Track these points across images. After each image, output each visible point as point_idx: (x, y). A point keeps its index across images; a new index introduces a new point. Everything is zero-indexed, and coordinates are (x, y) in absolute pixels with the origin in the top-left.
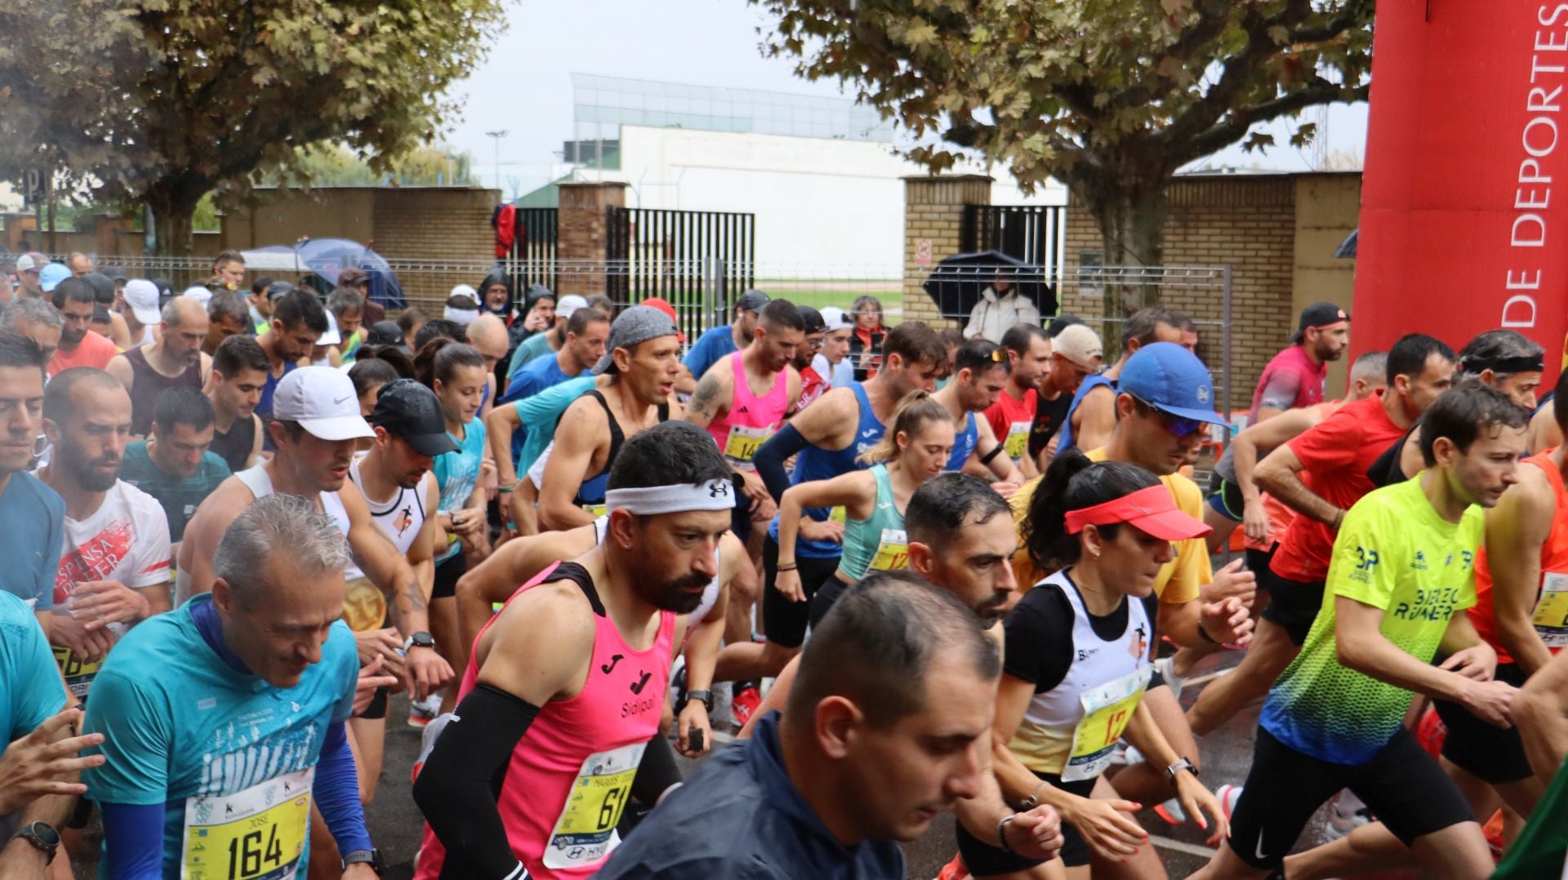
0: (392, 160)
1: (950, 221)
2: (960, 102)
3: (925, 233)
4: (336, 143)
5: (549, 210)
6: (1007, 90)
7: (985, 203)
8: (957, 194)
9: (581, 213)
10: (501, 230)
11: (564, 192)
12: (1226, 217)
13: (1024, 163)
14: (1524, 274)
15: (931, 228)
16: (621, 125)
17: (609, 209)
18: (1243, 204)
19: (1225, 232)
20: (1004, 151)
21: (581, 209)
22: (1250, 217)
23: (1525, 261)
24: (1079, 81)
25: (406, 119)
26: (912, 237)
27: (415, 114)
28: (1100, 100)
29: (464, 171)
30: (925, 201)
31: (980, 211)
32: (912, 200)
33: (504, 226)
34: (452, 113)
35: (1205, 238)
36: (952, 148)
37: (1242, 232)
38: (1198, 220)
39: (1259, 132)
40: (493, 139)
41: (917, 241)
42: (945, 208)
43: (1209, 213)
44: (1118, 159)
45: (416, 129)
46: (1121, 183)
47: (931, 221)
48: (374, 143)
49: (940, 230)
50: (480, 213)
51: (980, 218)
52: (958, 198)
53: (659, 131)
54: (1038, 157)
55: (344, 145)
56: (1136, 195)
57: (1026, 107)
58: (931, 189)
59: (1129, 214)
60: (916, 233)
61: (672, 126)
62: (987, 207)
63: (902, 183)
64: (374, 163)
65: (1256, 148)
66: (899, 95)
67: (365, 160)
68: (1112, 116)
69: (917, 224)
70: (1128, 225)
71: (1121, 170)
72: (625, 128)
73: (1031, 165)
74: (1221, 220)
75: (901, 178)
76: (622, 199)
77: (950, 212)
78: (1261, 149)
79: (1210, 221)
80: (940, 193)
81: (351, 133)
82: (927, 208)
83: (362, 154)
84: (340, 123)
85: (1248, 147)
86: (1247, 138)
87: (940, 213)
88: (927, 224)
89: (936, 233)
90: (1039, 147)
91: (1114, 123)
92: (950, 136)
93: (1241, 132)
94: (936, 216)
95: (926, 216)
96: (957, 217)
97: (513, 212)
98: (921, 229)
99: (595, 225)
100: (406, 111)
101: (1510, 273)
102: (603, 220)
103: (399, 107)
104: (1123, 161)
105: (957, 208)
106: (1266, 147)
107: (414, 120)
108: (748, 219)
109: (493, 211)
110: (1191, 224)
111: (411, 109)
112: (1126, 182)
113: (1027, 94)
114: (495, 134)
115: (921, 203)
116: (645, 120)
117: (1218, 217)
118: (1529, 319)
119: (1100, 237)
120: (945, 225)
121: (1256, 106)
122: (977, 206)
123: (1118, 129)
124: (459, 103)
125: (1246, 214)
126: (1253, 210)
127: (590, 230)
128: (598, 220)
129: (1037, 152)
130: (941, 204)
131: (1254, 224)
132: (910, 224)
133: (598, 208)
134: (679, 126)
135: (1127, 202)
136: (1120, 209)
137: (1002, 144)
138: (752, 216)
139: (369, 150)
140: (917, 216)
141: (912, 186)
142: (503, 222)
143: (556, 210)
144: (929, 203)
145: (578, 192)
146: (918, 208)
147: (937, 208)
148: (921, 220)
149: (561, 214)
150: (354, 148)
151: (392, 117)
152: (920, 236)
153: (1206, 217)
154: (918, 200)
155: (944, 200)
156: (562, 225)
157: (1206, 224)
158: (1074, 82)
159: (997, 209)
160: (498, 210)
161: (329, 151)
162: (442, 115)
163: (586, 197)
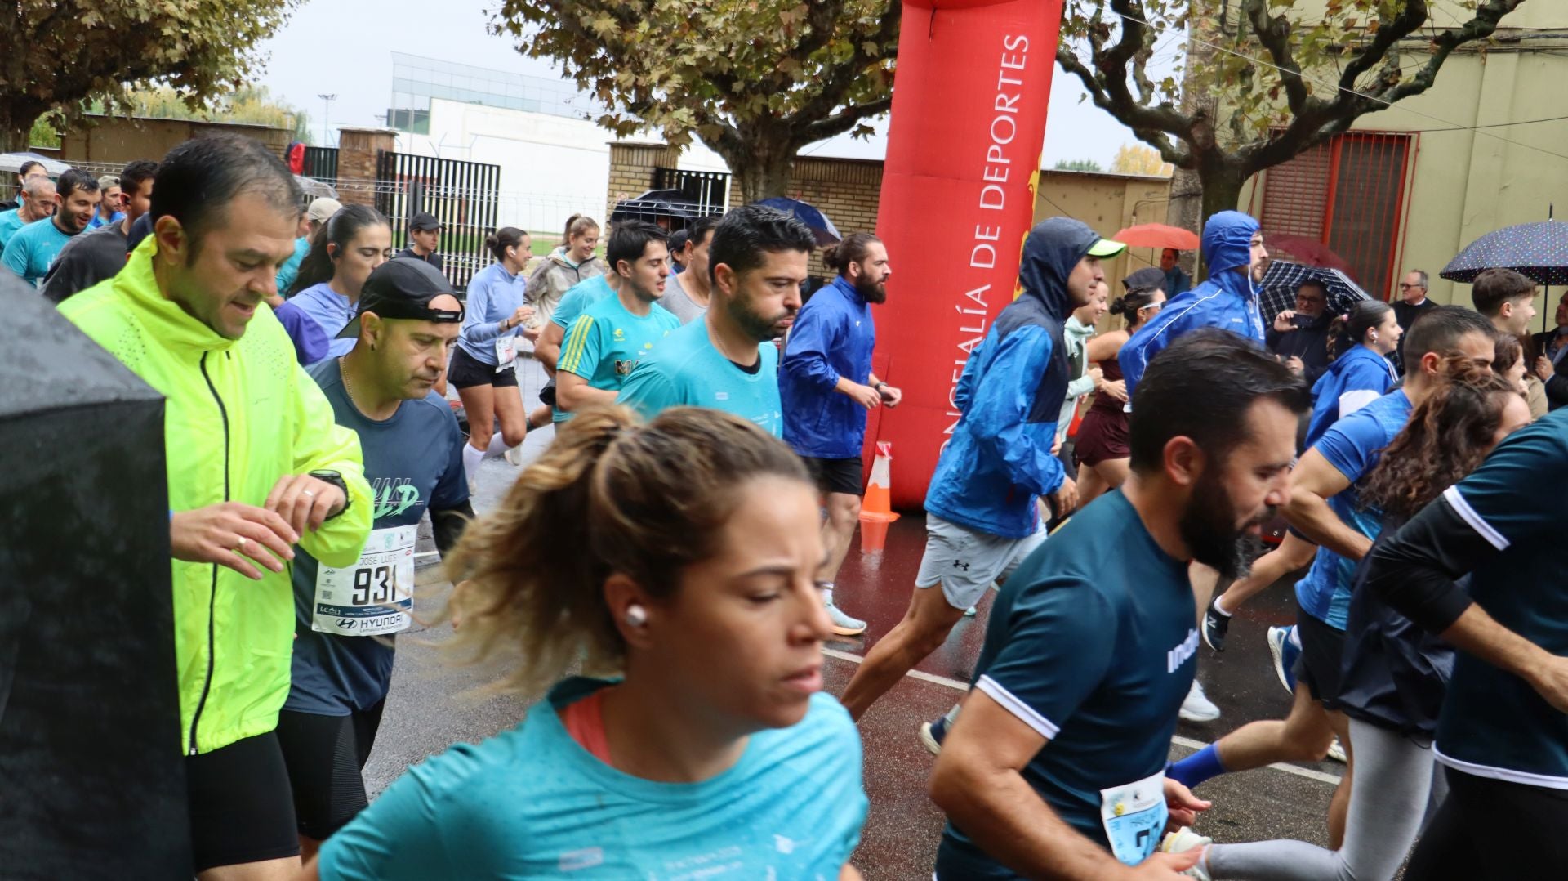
0: (206, 101)
1: (643, 180)
2: (633, 79)
3: (624, 187)
4: (161, 82)
5: (332, 150)
6: (664, 71)
7: (672, 168)
8: (650, 159)
9: (356, 154)
10: (292, 163)
11: (344, 136)
12: (849, 191)
13: (671, 129)
14: (988, 229)
15: (628, 184)
16: (431, 98)
17: (380, 153)
18: (862, 182)
19: (848, 202)
20: (659, 119)
21: (358, 151)
22: (867, 192)
23: (989, 219)
24: (725, 72)
25: (216, 67)
26: (614, 190)
27: (224, 63)
28: (738, 87)
29: (301, 126)
30: (625, 162)
31: (668, 173)
32: (615, 161)
33: (295, 160)
34: (258, 66)
35: (833, 206)
36: (633, 118)
37: (860, 203)
38: (828, 192)
39: (864, 124)
40: (325, 100)
41: (618, 193)
42: (640, 169)
43: (837, 187)
44: (755, 136)
45: (222, 76)
46: (757, 154)
47: (629, 178)
48: (190, 85)
49: (636, 186)
50: (277, 148)
51: (667, 179)
52: (651, 163)
53: (463, 105)
54: (684, 125)
55: (167, 84)
56: (768, 165)
57: (677, 86)
58: (631, 153)
59: (762, 178)
60: (617, 187)
61: (474, 102)
62: (672, 171)
63: (609, 147)
64: (189, 101)
65: (861, 136)
66: (595, 73)
67: (181, 99)
68: (746, 101)
69: (618, 180)
70: (761, 187)
71: (757, 144)
72: (434, 100)
73: (677, 131)
74: (845, 193)
75: (607, 143)
76: (392, 146)
77: (644, 172)
78: (866, 138)
79: (837, 193)
80: (637, 156)
81: (172, 75)
82: (627, 168)
83: (180, 93)
84: (158, 64)
85: (856, 134)
86: (855, 128)
87: (636, 173)
88: (625, 181)
89: (632, 188)
90: (685, 118)
91: (748, 106)
92: (632, 109)
93: (852, 124)
94: (633, 175)
95: (625, 174)
96: (649, 177)
97: (303, 149)
98: (621, 184)
99: (367, 164)
100: (217, 60)
101: (978, 227)
102: (374, 161)
103: (210, 58)
104: (759, 137)
105: (649, 170)
106: (868, 136)
107: (222, 68)
108: (494, 169)
109: (286, 147)
110: (823, 195)
111: (220, 59)
112: (759, 154)
113: (679, 76)
114: (326, 97)
115: (622, 164)
116: (454, 95)
117: (843, 191)
118: (990, 262)
119: (741, 193)
120: (640, 182)
121: (862, 104)
122: (666, 170)
123: (751, 111)
124: (265, 59)
125: (864, 190)
126: (869, 187)
127: (363, 168)
128: (370, 161)
129: (683, 122)
130: (637, 166)
131: (868, 198)
132: (613, 180)
133: (370, 151)
134: (480, 103)
135: (761, 169)
136: (756, 174)
137: (657, 113)
138: (498, 167)
139: (186, 89)
140: (618, 174)
141: (616, 150)
142: (295, 157)
143: (337, 150)
144: (628, 165)
145: (356, 136)
146: (620, 168)
147: (634, 169)
148: (622, 177)
149: (341, 154)
150: (175, 87)
151: (206, 65)
152: (620, 190)
153: (835, 190)
154: (620, 162)
155: (640, 163)
156: (341, 162)
157: (834, 196)
158: (722, 72)
159: (681, 172)
160: (290, 147)
161: (155, 89)
162: (248, 66)
163: (362, 141)
